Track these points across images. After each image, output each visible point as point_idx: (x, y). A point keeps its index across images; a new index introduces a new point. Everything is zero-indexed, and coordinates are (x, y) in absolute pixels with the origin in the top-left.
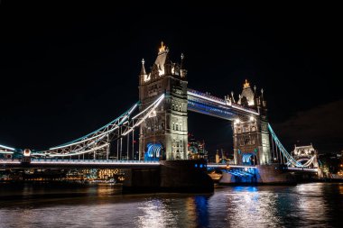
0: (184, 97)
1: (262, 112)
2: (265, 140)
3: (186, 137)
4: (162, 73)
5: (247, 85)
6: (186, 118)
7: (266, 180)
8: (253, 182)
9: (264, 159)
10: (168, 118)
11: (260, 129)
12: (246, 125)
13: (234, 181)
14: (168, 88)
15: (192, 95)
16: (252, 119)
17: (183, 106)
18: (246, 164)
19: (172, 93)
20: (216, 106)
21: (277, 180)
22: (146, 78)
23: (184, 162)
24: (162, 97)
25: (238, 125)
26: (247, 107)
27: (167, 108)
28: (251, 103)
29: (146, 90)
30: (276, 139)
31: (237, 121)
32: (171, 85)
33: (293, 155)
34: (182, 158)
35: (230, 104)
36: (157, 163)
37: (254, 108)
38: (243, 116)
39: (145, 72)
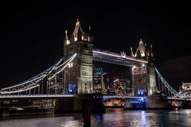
0: (91, 54)
1: (150, 61)
2: (152, 80)
3: (91, 79)
4: (76, 39)
5: (141, 42)
6: (91, 68)
7: (151, 106)
8: (143, 107)
9: (151, 92)
10: (79, 67)
11: (148, 72)
12: (140, 70)
13: (132, 107)
14: (79, 49)
15: (96, 52)
16: (143, 65)
17: (89, 59)
18: (140, 95)
19: (81, 52)
20: (116, 58)
21: (158, 106)
22: (68, 42)
23: (91, 95)
24: (76, 55)
25: (135, 69)
26: (139, 57)
27: (79, 62)
28: (143, 55)
29: (67, 50)
30: (162, 78)
31: (134, 67)
32: (82, 47)
33: (182, 89)
34: (89, 92)
35: (124, 57)
36: (71, 96)
37: (144, 58)
38: (138, 64)
39: (67, 39)
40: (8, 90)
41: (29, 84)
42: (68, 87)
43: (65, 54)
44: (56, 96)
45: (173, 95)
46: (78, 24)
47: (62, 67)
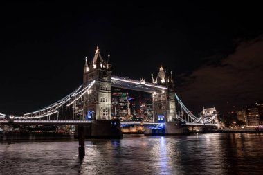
0: (109, 81)
1: (170, 87)
2: (172, 106)
3: (110, 106)
4: (95, 66)
5: (161, 69)
6: (110, 95)
7: (170, 132)
8: (162, 133)
9: (170, 118)
10: (98, 94)
11: (168, 99)
12: (160, 96)
13: (151, 133)
14: (98, 76)
15: (115, 79)
16: (163, 92)
17: (108, 86)
18: (161, 121)
19: (100, 79)
20: (135, 85)
21: (177, 132)
22: (88, 69)
23: (109, 121)
24: (94, 82)
25: (155, 96)
26: (159, 83)
27: (97, 89)
28: (163, 81)
29: (87, 77)
30: (182, 104)
31: (155, 93)
32: (100, 75)
34: (107, 118)
35: (144, 83)
36: (89, 122)
37: (164, 85)
38: (159, 91)
39: (87, 65)
40: (30, 116)
41: (49, 110)
42: (87, 114)
43: (85, 81)
44: (75, 122)
45: (193, 121)
46: (97, 51)
47: (80, 94)
